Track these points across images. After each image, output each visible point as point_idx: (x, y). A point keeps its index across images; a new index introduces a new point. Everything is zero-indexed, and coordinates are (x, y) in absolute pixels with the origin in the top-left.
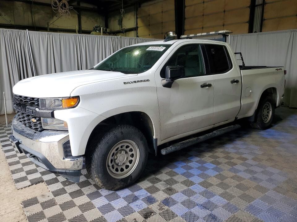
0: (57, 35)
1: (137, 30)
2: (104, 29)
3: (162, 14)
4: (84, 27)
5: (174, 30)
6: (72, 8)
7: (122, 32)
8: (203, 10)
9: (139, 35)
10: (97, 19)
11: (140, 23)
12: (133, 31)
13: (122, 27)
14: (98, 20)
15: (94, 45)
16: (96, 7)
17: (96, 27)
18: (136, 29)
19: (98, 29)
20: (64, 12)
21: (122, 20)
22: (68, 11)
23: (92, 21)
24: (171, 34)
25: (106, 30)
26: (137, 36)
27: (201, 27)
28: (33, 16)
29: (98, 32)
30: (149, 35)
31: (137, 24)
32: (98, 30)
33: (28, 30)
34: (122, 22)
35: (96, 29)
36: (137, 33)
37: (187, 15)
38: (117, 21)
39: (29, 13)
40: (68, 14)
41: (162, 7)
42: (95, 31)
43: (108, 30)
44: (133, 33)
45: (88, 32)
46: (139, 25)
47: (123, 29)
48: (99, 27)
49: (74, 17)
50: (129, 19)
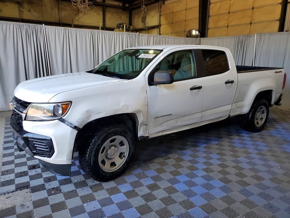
0: (73, 30)
1: (160, 28)
2: (127, 26)
3: (186, 11)
4: (108, 24)
5: (198, 28)
6: (91, 3)
7: (145, 30)
8: (230, 7)
9: (161, 33)
10: (121, 17)
11: (163, 21)
12: (156, 29)
13: (145, 25)
14: (123, 17)
15: (111, 41)
16: (121, 4)
17: (119, 24)
18: (158, 27)
19: (122, 26)
20: (83, 7)
21: (145, 17)
22: (87, 6)
23: (117, 19)
24: (194, 33)
25: (129, 28)
26: (160, 34)
27: (226, 25)
28: (60, 13)
29: (121, 29)
30: (172, 33)
31: (160, 22)
32: (121, 28)
33: (45, 25)
34: (145, 19)
35: (120, 26)
36: (160, 31)
37: (211, 13)
38: (141, 18)
39: (57, 10)
40: (87, 9)
41: (186, 4)
42: (119, 28)
43: (131, 28)
44: (156, 31)
45: (112, 29)
46: (162, 23)
47: (146, 27)
48: (122, 24)
49: (99, 14)
50: (153, 17)
